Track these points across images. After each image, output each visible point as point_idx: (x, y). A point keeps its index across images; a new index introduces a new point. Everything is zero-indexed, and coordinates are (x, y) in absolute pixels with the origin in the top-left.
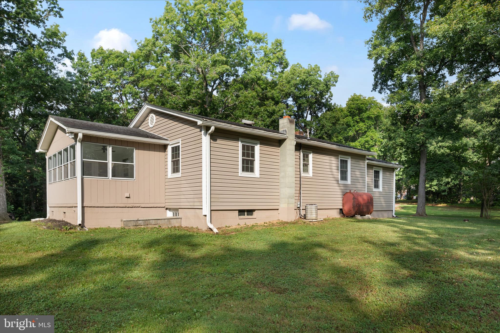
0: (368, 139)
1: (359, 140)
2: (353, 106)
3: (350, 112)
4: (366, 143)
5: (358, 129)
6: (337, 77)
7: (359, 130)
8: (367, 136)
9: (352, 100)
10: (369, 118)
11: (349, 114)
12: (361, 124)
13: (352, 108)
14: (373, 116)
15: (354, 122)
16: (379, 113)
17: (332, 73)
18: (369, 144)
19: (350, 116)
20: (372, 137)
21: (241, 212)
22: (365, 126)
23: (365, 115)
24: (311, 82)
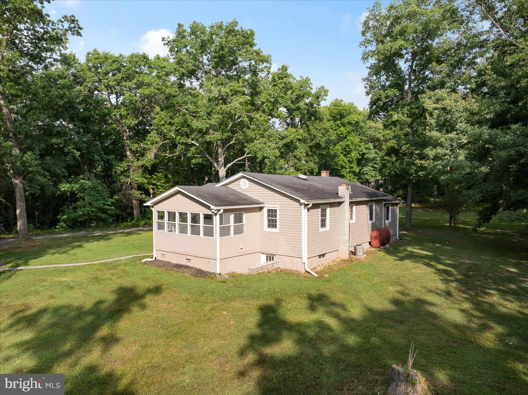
0: (349, 143)
1: (340, 144)
2: (335, 111)
3: (332, 116)
4: (347, 147)
5: (339, 133)
6: (327, 91)
7: (341, 134)
8: (348, 140)
9: (334, 106)
10: (349, 123)
11: (331, 118)
12: (342, 129)
13: (334, 113)
14: (353, 122)
15: (335, 127)
16: (358, 119)
17: (322, 87)
18: (349, 148)
19: (332, 120)
20: (353, 141)
21: (320, 256)
22: (346, 131)
23: (345, 120)
24: (304, 95)
